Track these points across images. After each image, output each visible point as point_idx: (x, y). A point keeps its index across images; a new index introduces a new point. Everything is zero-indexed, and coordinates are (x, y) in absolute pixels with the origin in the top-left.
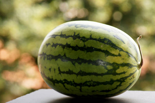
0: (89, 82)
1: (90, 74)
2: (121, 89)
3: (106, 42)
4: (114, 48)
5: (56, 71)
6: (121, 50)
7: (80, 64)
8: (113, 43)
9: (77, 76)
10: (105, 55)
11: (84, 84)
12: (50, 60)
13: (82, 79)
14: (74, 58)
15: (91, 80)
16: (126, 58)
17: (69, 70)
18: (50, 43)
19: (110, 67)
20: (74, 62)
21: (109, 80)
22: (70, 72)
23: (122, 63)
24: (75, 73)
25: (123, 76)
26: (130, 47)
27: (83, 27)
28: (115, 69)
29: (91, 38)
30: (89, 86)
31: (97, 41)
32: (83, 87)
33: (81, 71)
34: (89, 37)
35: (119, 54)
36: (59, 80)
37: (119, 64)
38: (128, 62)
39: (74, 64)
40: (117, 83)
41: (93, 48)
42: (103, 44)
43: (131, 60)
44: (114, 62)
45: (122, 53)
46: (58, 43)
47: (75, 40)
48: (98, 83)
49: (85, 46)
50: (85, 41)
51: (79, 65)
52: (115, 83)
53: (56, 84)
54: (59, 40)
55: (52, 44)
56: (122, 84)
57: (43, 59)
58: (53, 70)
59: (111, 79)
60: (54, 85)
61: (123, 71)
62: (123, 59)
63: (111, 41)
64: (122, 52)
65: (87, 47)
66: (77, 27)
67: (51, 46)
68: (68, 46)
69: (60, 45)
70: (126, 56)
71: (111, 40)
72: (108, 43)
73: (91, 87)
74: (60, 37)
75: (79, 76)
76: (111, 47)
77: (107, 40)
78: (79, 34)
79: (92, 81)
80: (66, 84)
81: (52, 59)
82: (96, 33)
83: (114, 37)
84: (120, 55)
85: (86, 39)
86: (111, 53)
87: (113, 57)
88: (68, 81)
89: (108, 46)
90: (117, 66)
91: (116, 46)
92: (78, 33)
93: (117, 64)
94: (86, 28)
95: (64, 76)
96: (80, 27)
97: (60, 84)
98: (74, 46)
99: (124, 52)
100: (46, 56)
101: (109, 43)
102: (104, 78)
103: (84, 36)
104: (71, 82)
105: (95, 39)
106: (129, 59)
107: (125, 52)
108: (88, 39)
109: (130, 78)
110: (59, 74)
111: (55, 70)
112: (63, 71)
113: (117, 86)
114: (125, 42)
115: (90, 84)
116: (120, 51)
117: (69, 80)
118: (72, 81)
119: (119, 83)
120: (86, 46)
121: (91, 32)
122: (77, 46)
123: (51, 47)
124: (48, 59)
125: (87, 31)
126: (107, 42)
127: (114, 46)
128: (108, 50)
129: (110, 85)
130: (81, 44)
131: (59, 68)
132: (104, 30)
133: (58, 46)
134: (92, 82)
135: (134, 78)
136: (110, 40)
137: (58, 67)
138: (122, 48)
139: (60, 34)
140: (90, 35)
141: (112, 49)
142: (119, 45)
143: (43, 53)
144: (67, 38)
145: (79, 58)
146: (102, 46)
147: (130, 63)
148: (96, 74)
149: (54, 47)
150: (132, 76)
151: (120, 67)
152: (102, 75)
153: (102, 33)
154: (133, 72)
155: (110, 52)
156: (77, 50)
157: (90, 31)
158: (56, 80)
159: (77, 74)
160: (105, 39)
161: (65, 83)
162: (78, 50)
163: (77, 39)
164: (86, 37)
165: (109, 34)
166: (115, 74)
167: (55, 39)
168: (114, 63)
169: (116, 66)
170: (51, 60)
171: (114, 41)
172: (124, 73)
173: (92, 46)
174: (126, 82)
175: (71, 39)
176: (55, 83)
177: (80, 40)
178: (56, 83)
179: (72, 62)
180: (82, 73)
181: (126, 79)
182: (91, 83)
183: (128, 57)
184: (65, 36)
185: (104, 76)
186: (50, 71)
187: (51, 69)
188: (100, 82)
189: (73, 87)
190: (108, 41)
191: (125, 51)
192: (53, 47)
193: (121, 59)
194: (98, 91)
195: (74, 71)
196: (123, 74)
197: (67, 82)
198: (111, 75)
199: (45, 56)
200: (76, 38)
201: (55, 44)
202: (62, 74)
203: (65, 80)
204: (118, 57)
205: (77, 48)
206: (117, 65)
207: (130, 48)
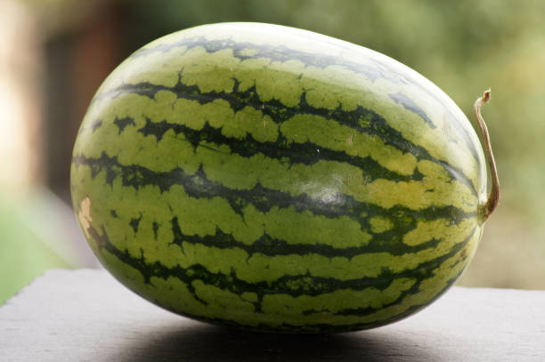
0: (296, 278)
1: (302, 249)
2: (413, 304)
3: (364, 123)
4: (398, 148)
5: (161, 231)
6: (424, 154)
7: (263, 208)
8: (392, 126)
9: (250, 256)
10: (364, 175)
11: (275, 284)
12: (137, 189)
13: (267, 267)
14: (241, 187)
15: (304, 273)
16: (443, 183)
17: (219, 232)
18: (132, 116)
19: (381, 225)
20: (238, 202)
21: (374, 273)
22: (220, 241)
23: (426, 207)
24: (241, 245)
25: (429, 254)
26: (456, 142)
27: (269, 60)
28: (400, 230)
29: (305, 107)
30: (295, 294)
31: (328, 118)
32: (267, 297)
33: (266, 236)
34: (294, 102)
35: (416, 171)
36: (170, 264)
37: (414, 211)
38: (448, 203)
39: (238, 210)
40: (404, 282)
41: (314, 147)
42: (354, 131)
43: (458, 192)
44: (396, 203)
45: (425, 166)
46: (171, 120)
47: (239, 112)
48: (332, 285)
49: (281, 137)
50: (283, 120)
51: (261, 213)
52: (396, 283)
53: (153, 279)
54: (173, 108)
55: (142, 123)
56: (421, 287)
57: (104, 181)
58: (151, 226)
59: (383, 268)
60: (147, 281)
61: (428, 238)
62: (432, 191)
63: (383, 120)
64: (428, 161)
65: (290, 141)
66: (243, 58)
67: (140, 131)
68: (212, 135)
69: (179, 129)
70: (439, 178)
71: (384, 117)
72: (374, 130)
73: (303, 298)
74: (173, 96)
75: (256, 256)
76: (386, 144)
77: (369, 117)
78: (253, 89)
79: (308, 275)
80: (197, 284)
81: (144, 183)
82: (324, 84)
83: (393, 102)
84: (418, 176)
85: (284, 110)
86: (387, 167)
87: (393, 183)
88: (208, 272)
89: (374, 139)
90: (409, 220)
91: (404, 140)
92: (251, 85)
93: (409, 212)
94: (279, 63)
95: (195, 253)
96: (256, 57)
97: (174, 281)
98: (237, 137)
99: (435, 164)
100: (120, 169)
101: (376, 128)
102: (359, 266)
103: (276, 98)
104: (220, 275)
105: (322, 112)
106: (451, 190)
107: (436, 162)
108: (292, 111)
109: (452, 260)
110: (175, 245)
111: (156, 227)
112: (192, 234)
113: (404, 294)
114: (435, 123)
115: (301, 288)
116: (419, 159)
117: (214, 270)
118: (227, 271)
119: (409, 284)
120: (284, 138)
121: (302, 80)
122: (249, 136)
123: (141, 135)
124: (126, 183)
125: (287, 74)
126: (368, 123)
127: (395, 139)
128: (375, 157)
129: (377, 291)
130: (266, 129)
131: (175, 221)
132: (353, 73)
133: (171, 132)
134: (308, 280)
135: (464, 259)
136: (380, 114)
137: (171, 218)
138: (427, 148)
139: (173, 84)
140: (301, 92)
141: (389, 151)
142: (413, 135)
143: (104, 155)
144: (206, 102)
145: (258, 185)
146: (350, 141)
147: (454, 205)
148: (328, 251)
149: (152, 137)
150: (459, 253)
151: (420, 224)
152: (350, 253)
153: (348, 86)
154: (463, 240)
155: (382, 163)
156: (252, 154)
157: (300, 77)
158: (158, 264)
159: (251, 250)
160: (360, 112)
161: (196, 277)
162: (256, 156)
163: (249, 109)
164: (284, 101)
165: (373, 90)
166: (400, 249)
167: (152, 101)
168: (397, 208)
169: (403, 218)
170: (140, 187)
171: (394, 121)
172: (433, 243)
173: (312, 141)
174: (435, 278)
175: (222, 106)
176: (154, 274)
177: (260, 112)
178: (158, 275)
179: (231, 202)
180: (269, 246)
181: (438, 267)
182: (305, 283)
183: (449, 182)
184: (196, 92)
185: (357, 259)
186: (136, 230)
187: (141, 223)
188: (338, 281)
189: (227, 293)
190: (373, 120)
191: (438, 158)
192: (146, 135)
193: (422, 191)
194: (327, 310)
195: (238, 237)
196: (430, 249)
197: (206, 276)
198: (386, 255)
199: (114, 168)
200: (244, 105)
201: (158, 124)
202: (185, 244)
203: (197, 267)
204: (414, 184)
205: (252, 145)
206: (409, 216)
207: (453, 144)
